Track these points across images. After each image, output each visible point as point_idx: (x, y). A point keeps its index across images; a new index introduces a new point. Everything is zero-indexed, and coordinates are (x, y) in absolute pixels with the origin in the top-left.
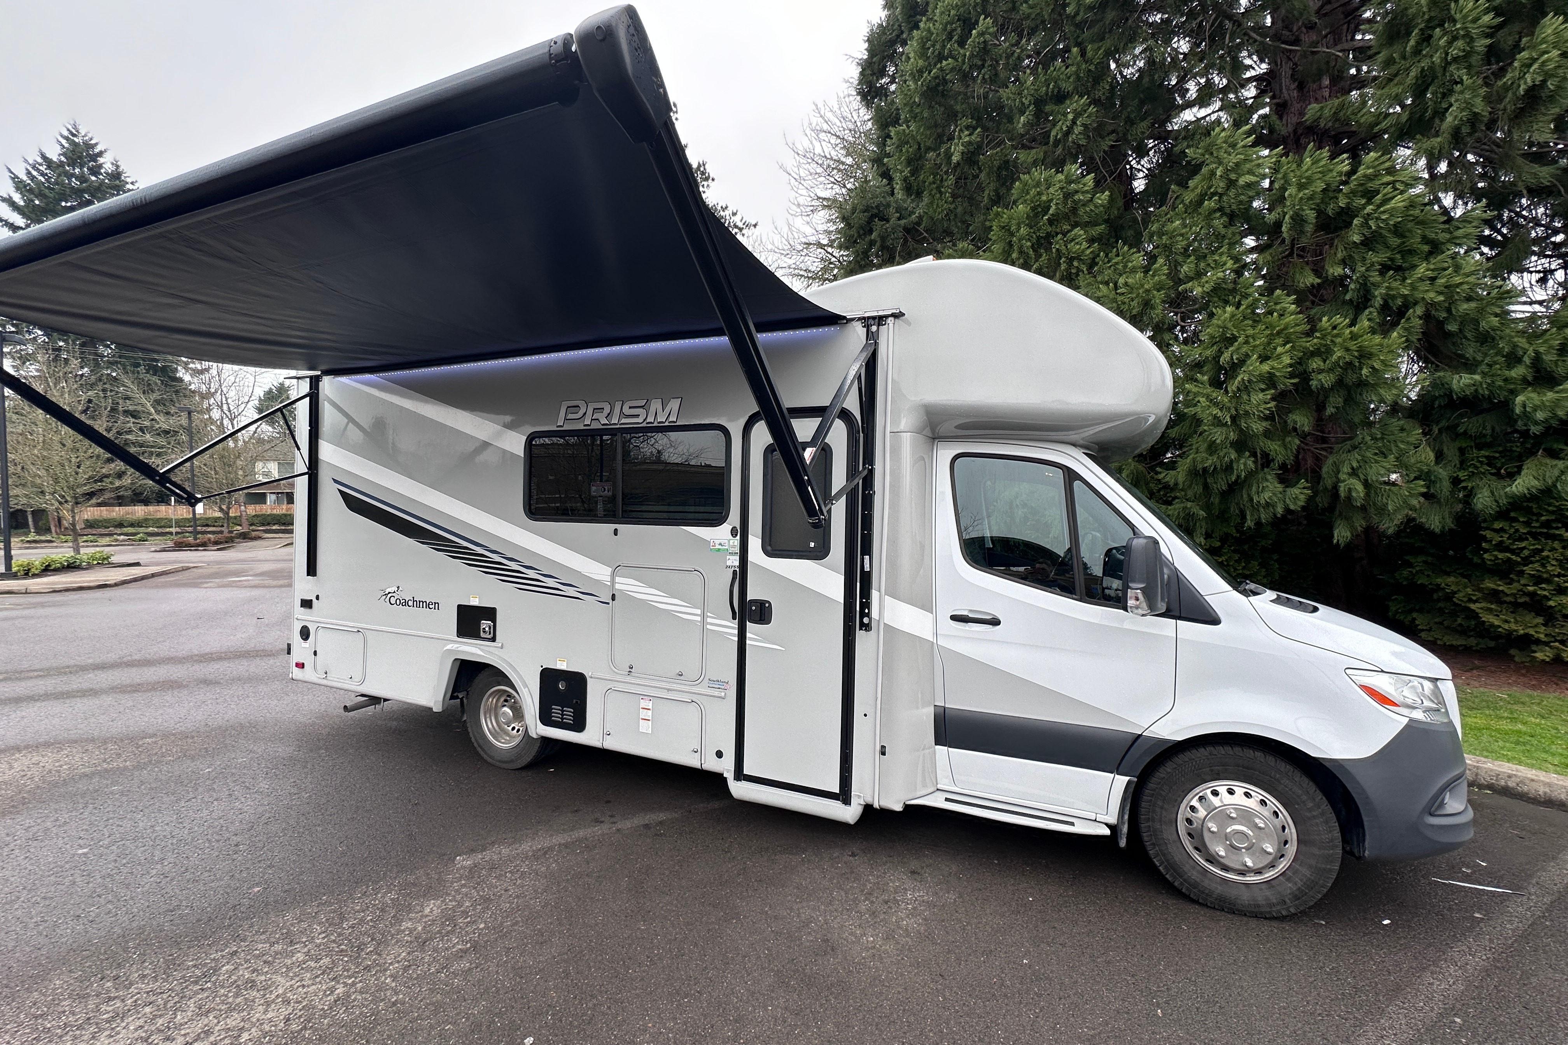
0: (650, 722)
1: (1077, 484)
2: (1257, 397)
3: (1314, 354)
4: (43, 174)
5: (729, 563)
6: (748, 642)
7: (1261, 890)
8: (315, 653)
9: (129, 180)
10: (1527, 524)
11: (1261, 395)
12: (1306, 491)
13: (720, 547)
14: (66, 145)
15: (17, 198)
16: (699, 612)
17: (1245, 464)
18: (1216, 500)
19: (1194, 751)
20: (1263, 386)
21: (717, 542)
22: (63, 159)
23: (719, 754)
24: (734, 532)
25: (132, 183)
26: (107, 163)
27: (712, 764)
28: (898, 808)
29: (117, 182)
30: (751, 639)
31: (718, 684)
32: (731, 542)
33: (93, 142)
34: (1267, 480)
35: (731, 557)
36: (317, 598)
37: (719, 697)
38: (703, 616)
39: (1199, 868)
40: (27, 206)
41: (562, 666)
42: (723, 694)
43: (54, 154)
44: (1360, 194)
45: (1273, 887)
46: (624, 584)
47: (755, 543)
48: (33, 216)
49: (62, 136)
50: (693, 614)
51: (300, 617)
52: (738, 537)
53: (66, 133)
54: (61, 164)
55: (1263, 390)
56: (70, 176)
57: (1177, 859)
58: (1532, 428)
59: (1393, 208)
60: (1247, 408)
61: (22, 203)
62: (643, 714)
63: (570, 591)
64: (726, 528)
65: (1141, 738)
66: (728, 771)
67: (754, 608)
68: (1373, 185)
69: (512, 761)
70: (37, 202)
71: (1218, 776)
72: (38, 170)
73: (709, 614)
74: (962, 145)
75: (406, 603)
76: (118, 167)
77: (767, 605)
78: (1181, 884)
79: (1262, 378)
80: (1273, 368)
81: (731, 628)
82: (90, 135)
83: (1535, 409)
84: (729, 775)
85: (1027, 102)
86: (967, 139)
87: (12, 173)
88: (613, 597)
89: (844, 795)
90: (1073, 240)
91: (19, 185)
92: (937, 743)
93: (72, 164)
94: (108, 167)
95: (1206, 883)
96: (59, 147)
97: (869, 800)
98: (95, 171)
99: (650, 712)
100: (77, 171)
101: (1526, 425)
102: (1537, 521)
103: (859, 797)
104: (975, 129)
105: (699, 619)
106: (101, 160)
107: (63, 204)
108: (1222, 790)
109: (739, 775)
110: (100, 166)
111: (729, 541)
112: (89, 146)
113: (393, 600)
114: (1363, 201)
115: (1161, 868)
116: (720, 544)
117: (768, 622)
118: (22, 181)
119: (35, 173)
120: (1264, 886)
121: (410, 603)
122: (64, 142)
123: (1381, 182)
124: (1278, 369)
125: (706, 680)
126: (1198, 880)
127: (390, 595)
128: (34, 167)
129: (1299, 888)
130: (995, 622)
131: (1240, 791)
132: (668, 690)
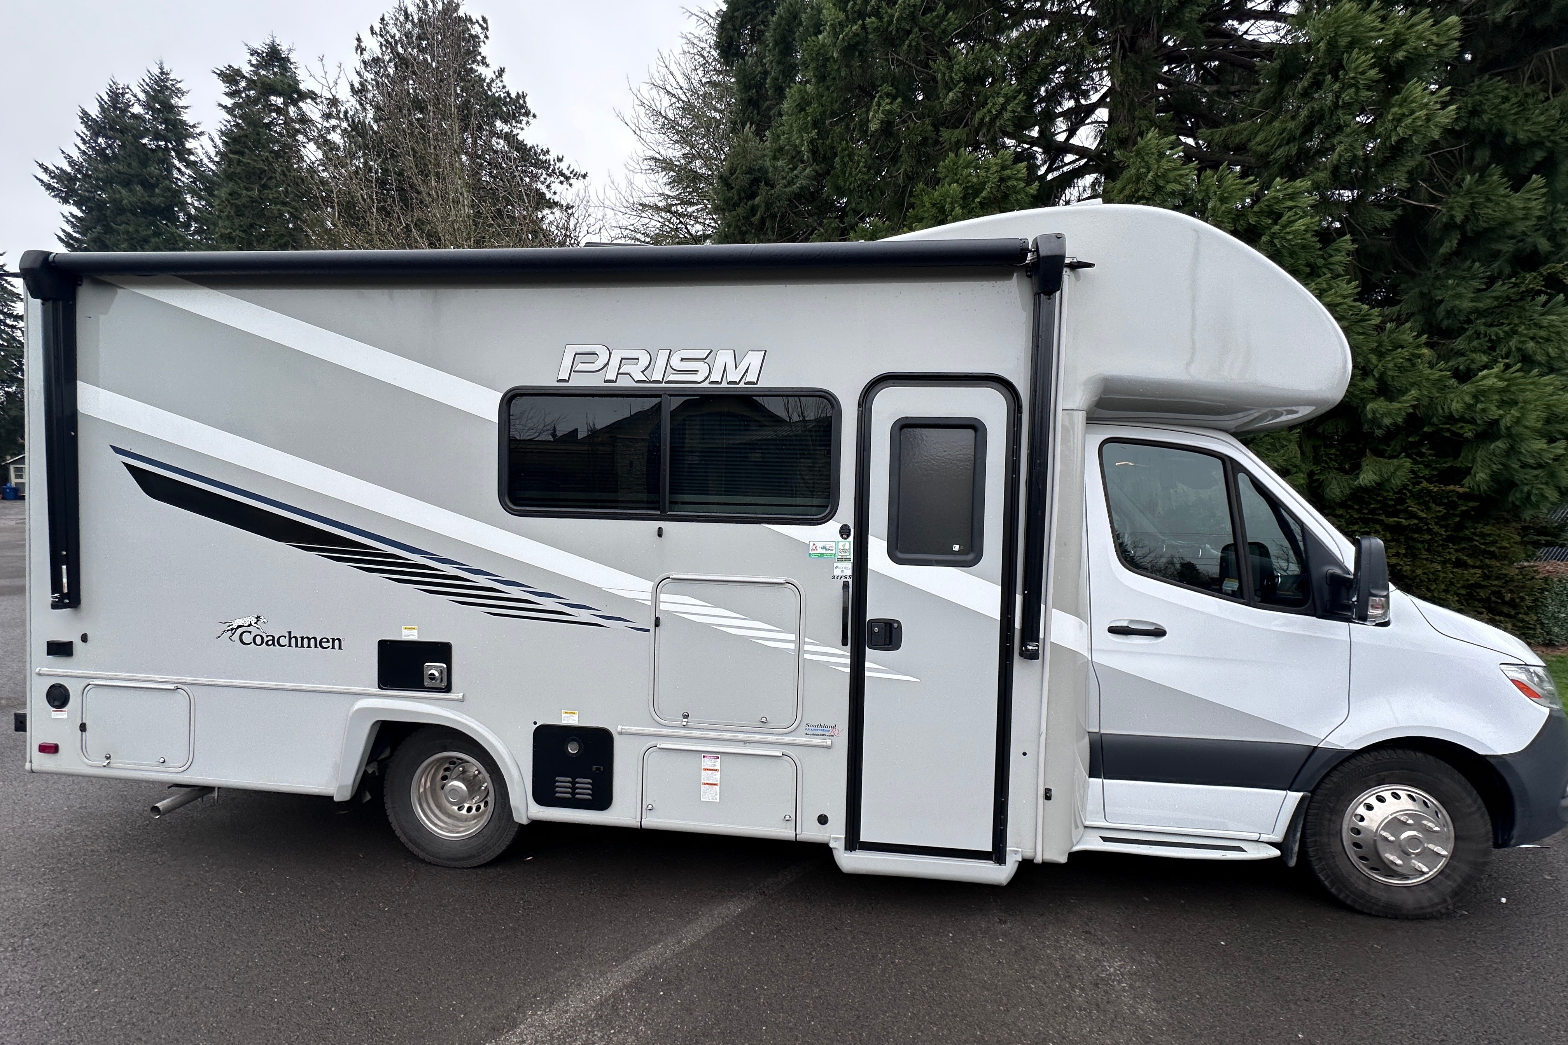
0: (718, 788)
1: (1241, 476)
5: (837, 572)
6: (867, 674)
8: (83, 727)
10: (1359, 511)
13: (824, 551)
16: (792, 637)
21: (820, 545)
23: (823, 820)
24: (844, 532)
27: (811, 833)
28: (1063, 859)
30: (872, 670)
31: (824, 730)
32: (840, 546)
35: (839, 565)
36: (84, 638)
37: (823, 747)
38: (799, 642)
39: (1363, 876)
41: (571, 720)
42: (829, 742)
44: (1266, 214)
46: (670, 603)
47: (877, 547)
50: (785, 640)
51: (45, 670)
52: (851, 538)
57: (1342, 872)
58: (1376, 431)
59: (1296, 230)
62: (706, 777)
64: (832, 528)
65: (1316, 753)
66: (836, 839)
67: (876, 630)
68: (1277, 208)
69: (471, 857)
73: (806, 640)
74: (883, 113)
75: (275, 641)
77: (896, 625)
78: (1347, 896)
81: (842, 658)
83: (1384, 415)
84: (837, 844)
85: (956, 78)
86: (888, 107)
88: (657, 624)
89: (997, 854)
92: (1092, 775)
97: (1029, 854)
99: (718, 774)
101: (1371, 428)
102: (1366, 508)
103: (1016, 852)
104: (894, 98)
105: (792, 646)
109: (853, 842)
111: (837, 543)
113: (247, 638)
114: (1270, 221)
115: (1326, 883)
116: (824, 548)
117: (897, 646)
121: (283, 641)
123: (1285, 205)
125: (803, 726)
126: (1365, 890)
127: (240, 631)
129: (1459, 885)
130: (1159, 633)
131: (1404, 795)
132: (746, 742)
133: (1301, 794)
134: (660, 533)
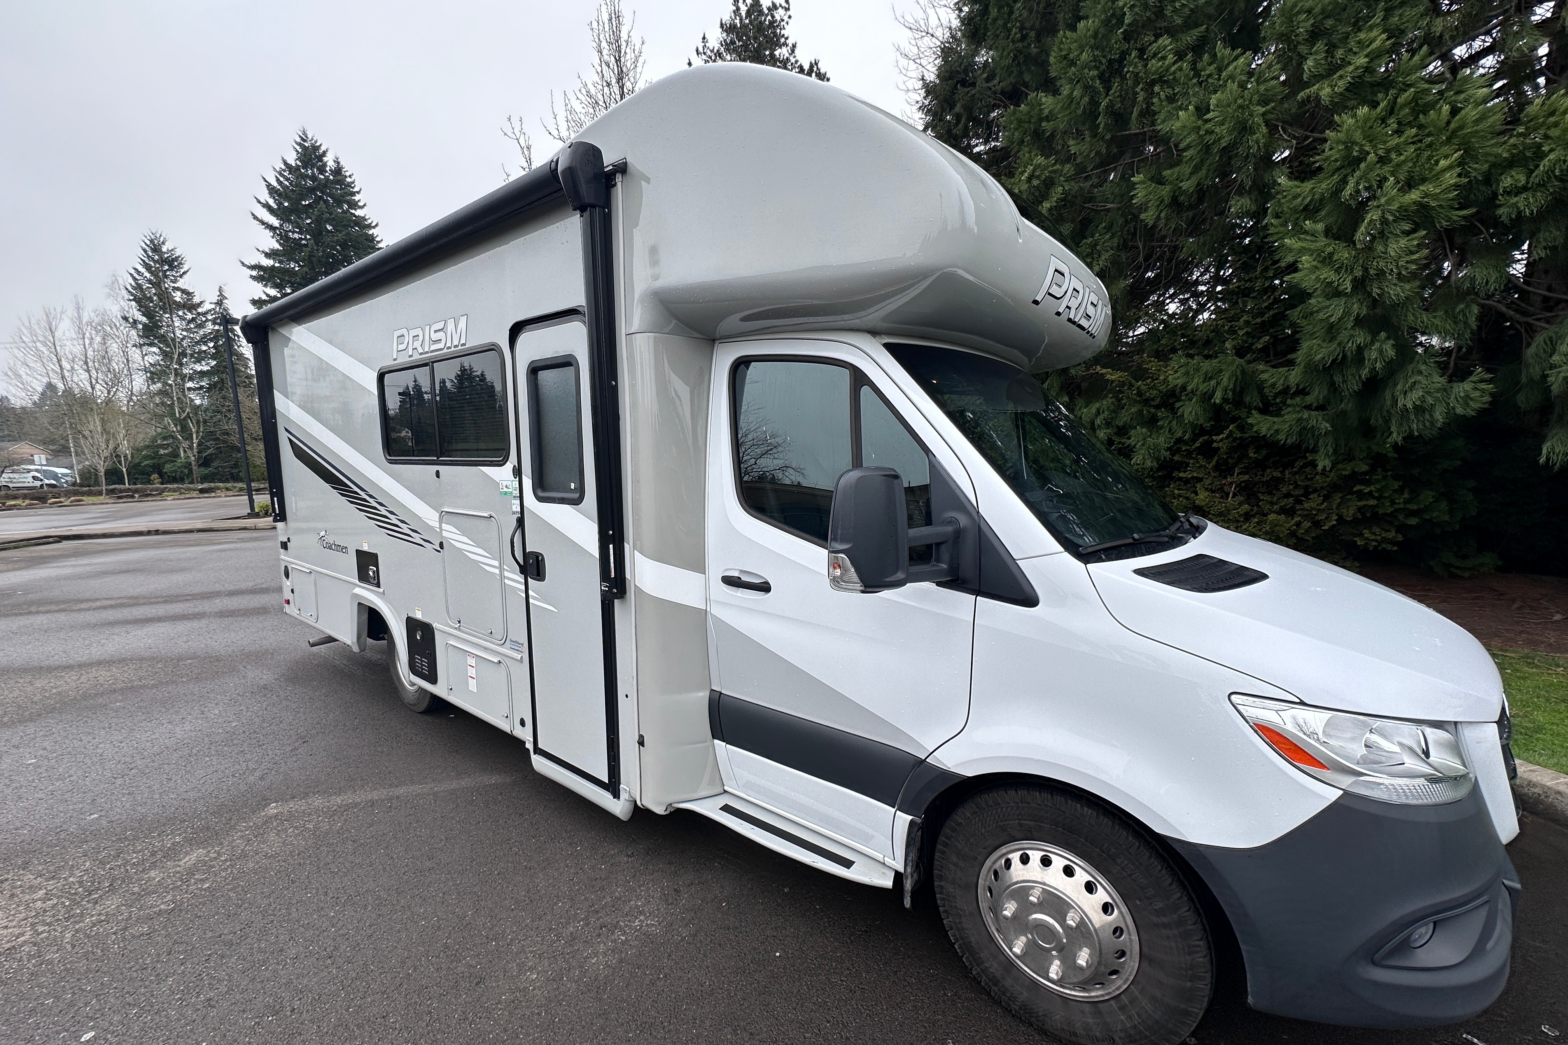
0: (475, 681)
1: (865, 390)
2: (1396, 246)
3: (1511, 163)
4: (287, 179)
5: (512, 508)
6: (531, 600)
7: (1083, 1012)
8: (293, 591)
9: (347, 174)
11: (1403, 242)
12: (1483, 386)
13: (508, 489)
14: (300, 150)
15: (271, 202)
16: (497, 563)
17: (1381, 351)
18: (1347, 406)
19: (1002, 793)
20: (1407, 227)
21: (506, 483)
22: (299, 163)
24: (513, 472)
25: (350, 176)
26: (329, 161)
27: (517, 731)
28: (660, 810)
29: (339, 177)
30: (533, 598)
31: (516, 645)
32: (512, 485)
33: (318, 144)
34: (1420, 373)
35: (513, 502)
36: (289, 540)
37: (517, 659)
38: (500, 568)
40: (279, 208)
41: (417, 615)
42: (519, 655)
43: (292, 160)
45: (1100, 1013)
46: (446, 530)
47: (528, 485)
48: (283, 216)
49: (296, 143)
50: (491, 565)
51: (283, 558)
52: (517, 478)
53: (299, 140)
54: (297, 168)
55: (1407, 233)
56: (305, 177)
57: (973, 939)
60: (1382, 264)
61: (276, 207)
62: (470, 672)
63: (417, 538)
64: (509, 466)
65: (922, 766)
66: (529, 741)
67: (533, 561)
70: (286, 204)
71: (1030, 836)
72: (283, 176)
73: (503, 567)
75: (331, 548)
76: (338, 163)
77: (542, 559)
79: (1403, 214)
80: (1426, 195)
81: (519, 584)
82: (315, 139)
84: (530, 747)
87: (266, 181)
88: (442, 545)
89: (613, 786)
90: (1155, 55)
91: (272, 190)
92: (714, 738)
93: (305, 167)
94: (331, 164)
95: (1008, 982)
96: (295, 153)
97: (636, 799)
98: (322, 170)
99: (475, 671)
100: (310, 172)
103: (628, 793)
105: (498, 572)
106: (325, 159)
107: (303, 203)
108: (1035, 856)
109: (537, 748)
110: (325, 165)
111: (511, 483)
112: (316, 148)
113: (324, 544)
116: (508, 486)
117: (544, 580)
118: (274, 187)
119: (282, 179)
120: (1087, 1008)
121: (333, 547)
122: (298, 148)
124: (1435, 197)
125: (508, 640)
127: (322, 539)
128: (281, 174)
129: (1135, 1027)
130: (765, 588)
131: (1058, 863)
132: (486, 649)
133: (910, 817)
134: (438, 474)
